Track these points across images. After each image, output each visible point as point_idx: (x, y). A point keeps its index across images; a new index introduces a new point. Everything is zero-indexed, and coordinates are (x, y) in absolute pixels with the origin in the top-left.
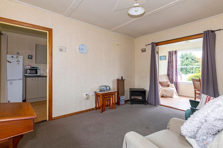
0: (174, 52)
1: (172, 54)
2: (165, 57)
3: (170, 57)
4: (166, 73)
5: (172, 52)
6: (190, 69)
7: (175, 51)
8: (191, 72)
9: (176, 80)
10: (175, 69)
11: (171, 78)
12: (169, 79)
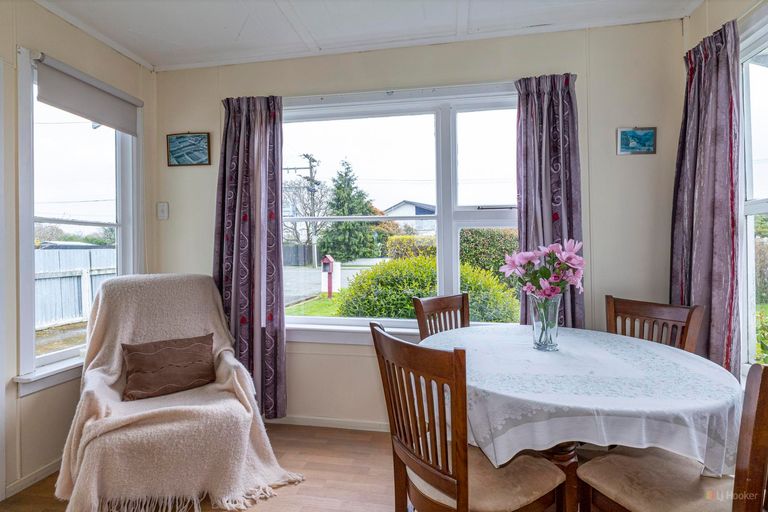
0: (260, 107)
1: (248, 122)
2: (204, 144)
3: (237, 141)
4: (206, 267)
5: (244, 107)
6: (359, 243)
7: (268, 100)
8: (361, 254)
9: (270, 318)
10: (264, 238)
11: (239, 306)
12: (227, 310)
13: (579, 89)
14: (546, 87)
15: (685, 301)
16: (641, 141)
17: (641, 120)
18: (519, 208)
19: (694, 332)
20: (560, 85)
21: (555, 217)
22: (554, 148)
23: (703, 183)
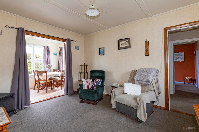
13: (50, 48)
14: (47, 48)
15: (59, 69)
16: (56, 54)
17: (56, 52)
18: (43, 60)
19: (60, 71)
20: (48, 48)
21: (48, 61)
22: (48, 54)
23: (61, 59)
